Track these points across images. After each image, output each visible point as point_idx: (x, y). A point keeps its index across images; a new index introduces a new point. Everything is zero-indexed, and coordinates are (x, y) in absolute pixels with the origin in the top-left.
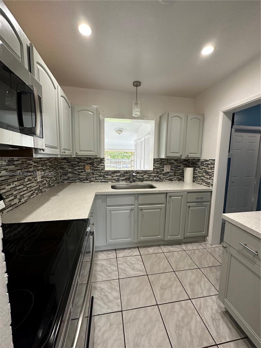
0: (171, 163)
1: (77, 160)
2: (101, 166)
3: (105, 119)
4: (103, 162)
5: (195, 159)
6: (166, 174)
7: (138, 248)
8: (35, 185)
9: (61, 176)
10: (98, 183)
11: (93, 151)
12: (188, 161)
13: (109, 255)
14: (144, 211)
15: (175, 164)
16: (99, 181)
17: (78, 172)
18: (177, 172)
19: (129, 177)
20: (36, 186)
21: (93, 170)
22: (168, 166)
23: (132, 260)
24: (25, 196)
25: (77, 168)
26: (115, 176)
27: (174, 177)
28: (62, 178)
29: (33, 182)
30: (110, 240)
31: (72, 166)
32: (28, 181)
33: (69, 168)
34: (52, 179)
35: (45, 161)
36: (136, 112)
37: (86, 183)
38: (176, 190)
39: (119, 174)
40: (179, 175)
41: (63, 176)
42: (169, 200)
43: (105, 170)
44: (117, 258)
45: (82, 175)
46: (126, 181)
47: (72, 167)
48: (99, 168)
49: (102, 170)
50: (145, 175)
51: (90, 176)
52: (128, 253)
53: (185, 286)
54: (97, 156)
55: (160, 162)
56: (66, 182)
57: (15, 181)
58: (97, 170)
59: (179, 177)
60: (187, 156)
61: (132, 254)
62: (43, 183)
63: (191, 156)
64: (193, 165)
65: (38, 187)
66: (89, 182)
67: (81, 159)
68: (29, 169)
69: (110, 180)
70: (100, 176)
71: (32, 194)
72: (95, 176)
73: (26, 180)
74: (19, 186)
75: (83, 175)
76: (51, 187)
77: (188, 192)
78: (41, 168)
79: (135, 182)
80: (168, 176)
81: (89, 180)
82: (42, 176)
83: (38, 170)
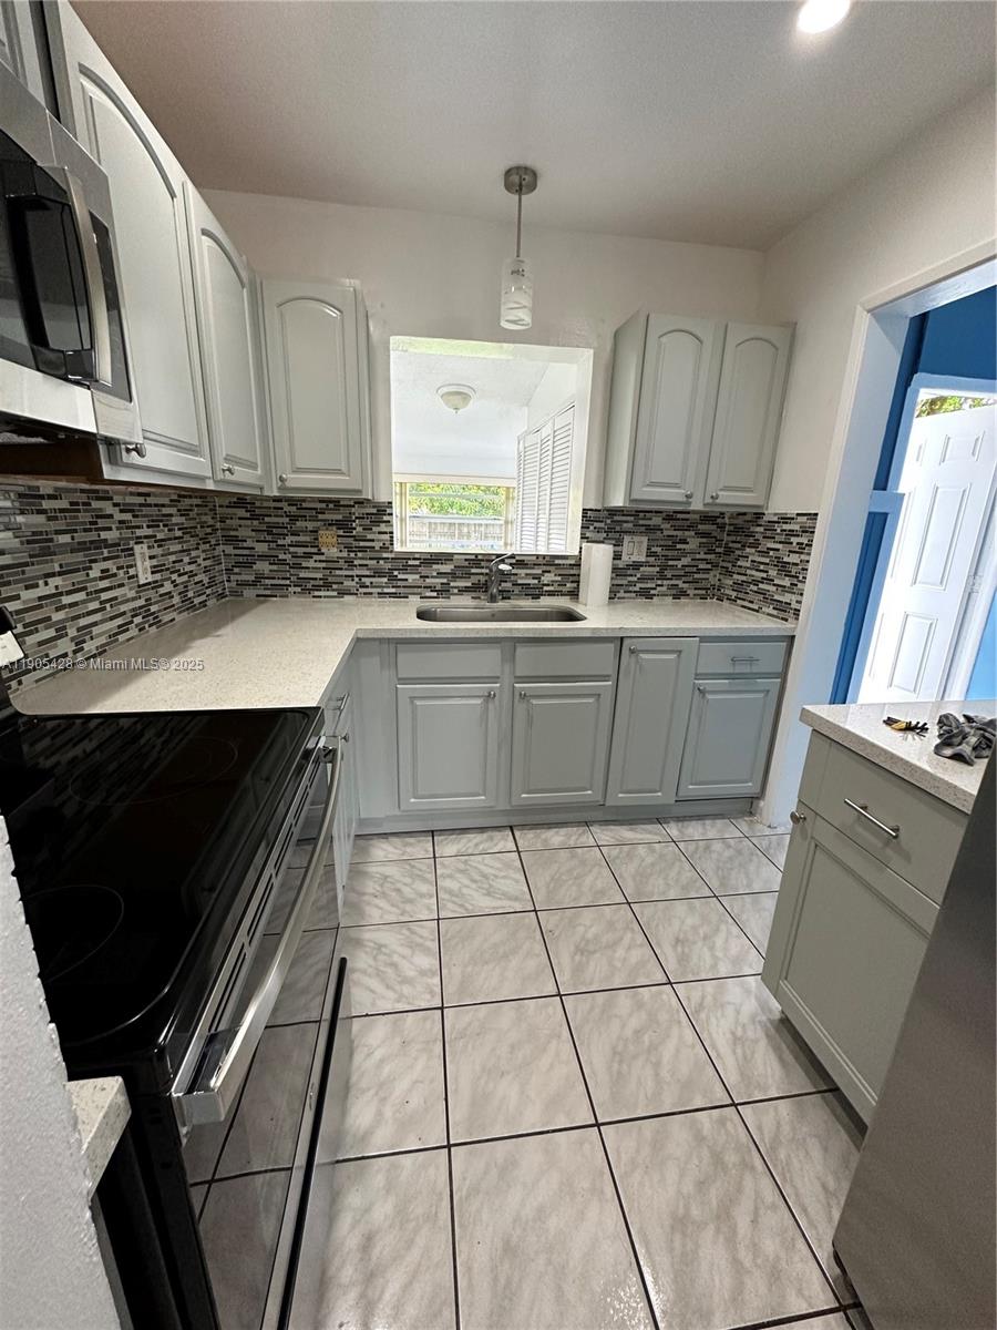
0: (649, 529)
1: (287, 509)
2: (380, 533)
3: (393, 339)
4: (385, 518)
5: (745, 514)
6: (629, 572)
7: (511, 828)
8: (132, 594)
9: (229, 570)
10: (367, 600)
11: (343, 474)
12: (719, 520)
13: (409, 849)
14: (534, 702)
15: (666, 533)
16: (371, 594)
17: (295, 556)
18: (671, 563)
19: (487, 578)
20: (134, 599)
21: (350, 549)
22: (636, 539)
23: (488, 865)
24: (95, 630)
25: (289, 540)
26: (435, 574)
27: (659, 582)
28: (232, 577)
29: (121, 585)
30: (412, 800)
31: (270, 533)
32: (101, 579)
33: (258, 541)
34: (197, 579)
35: (163, 506)
36: (517, 311)
37: (325, 597)
38: (659, 630)
39: (447, 568)
40: (678, 577)
41: (236, 570)
42: (629, 664)
43: (396, 550)
44: (435, 857)
45: (308, 568)
46: (474, 594)
47: (269, 538)
48: (373, 540)
49: (384, 548)
50: (546, 574)
51: (338, 572)
52: (477, 845)
53: (659, 944)
54: (359, 491)
55: (609, 521)
56: (249, 593)
57: (53, 575)
58: (363, 549)
59: (680, 583)
60: (710, 501)
61: (491, 848)
62: (162, 591)
63: (726, 498)
64: (734, 538)
65: (142, 602)
66: (335, 594)
67: (304, 505)
68: (104, 535)
69: (416, 590)
70: (378, 573)
71: (123, 628)
72: (359, 573)
73: (94, 573)
74: (69, 593)
75: (313, 569)
76: (193, 608)
77: (703, 639)
78: (150, 532)
79: (509, 598)
80: (635, 579)
81: (335, 586)
82: (155, 562)
83: (139, 541)
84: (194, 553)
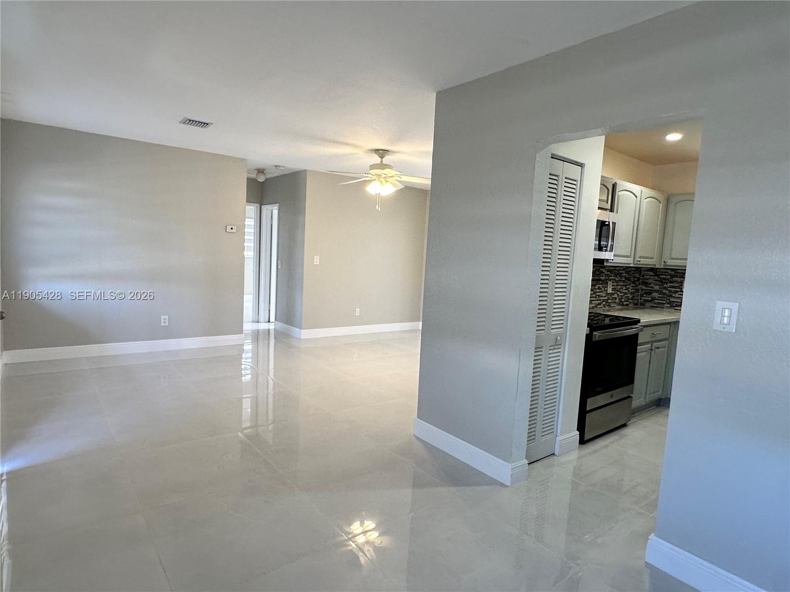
8: (604, 295)
9: (642, 296)
17: (670, 291)
20: (604, 297)
28: (643, 298)
29: (602, 292)
31: (661, 282)
32: (598, 289)
33: (655, 285)
34: (627, 296)
35: (621, 270)
41: (645, 295)
47: (661, 284)
56: (648, 304)
62: (613, 296)
65: (606, 298)
67: (678, 271)
68: (601, 277)
71: (599, 304)
73: (596, 287)
76: (623, 305)
78: (614, 278)
82: (613, 287)
83: (610, 280)
84: (628, 287)
